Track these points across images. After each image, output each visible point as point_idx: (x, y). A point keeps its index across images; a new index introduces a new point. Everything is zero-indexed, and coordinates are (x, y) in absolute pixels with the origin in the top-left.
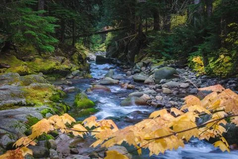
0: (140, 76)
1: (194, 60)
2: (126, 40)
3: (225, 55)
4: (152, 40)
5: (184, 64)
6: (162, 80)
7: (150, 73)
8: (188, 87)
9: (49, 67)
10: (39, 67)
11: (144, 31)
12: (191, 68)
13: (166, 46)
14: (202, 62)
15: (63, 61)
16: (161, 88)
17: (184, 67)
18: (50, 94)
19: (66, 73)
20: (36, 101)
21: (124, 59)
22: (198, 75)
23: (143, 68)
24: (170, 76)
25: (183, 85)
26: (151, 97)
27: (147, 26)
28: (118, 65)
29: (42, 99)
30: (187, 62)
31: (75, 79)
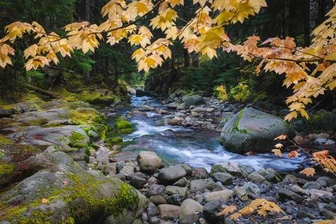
0: (173, 105)
1: (218, 89)
2: (161, 75)
3: (244, 84)
4: (183, 74)
5: (210, 93)
6: (191, 107)
7: (182, 102)
8: (213, 111)
9: (94, 98)
10: (86, 98)
11: (176, 68)
12: (216, 97)
13: (195, 80)
14: (224, 91)
15: (106, 93)
16: (190, 112)
17: (210, 96)
18: (94, 117)
19: (109, 103)
20: (80, 121)
21: (159, 92)
22: (221, 101)
23: (176, 98)
24: (198, 103)
25: (209, 109)
26: (182, 119)
27: (179, 63)
28: (155, 97)
29: (86, 120)
30: (213, 91)
31: (117, 107)
